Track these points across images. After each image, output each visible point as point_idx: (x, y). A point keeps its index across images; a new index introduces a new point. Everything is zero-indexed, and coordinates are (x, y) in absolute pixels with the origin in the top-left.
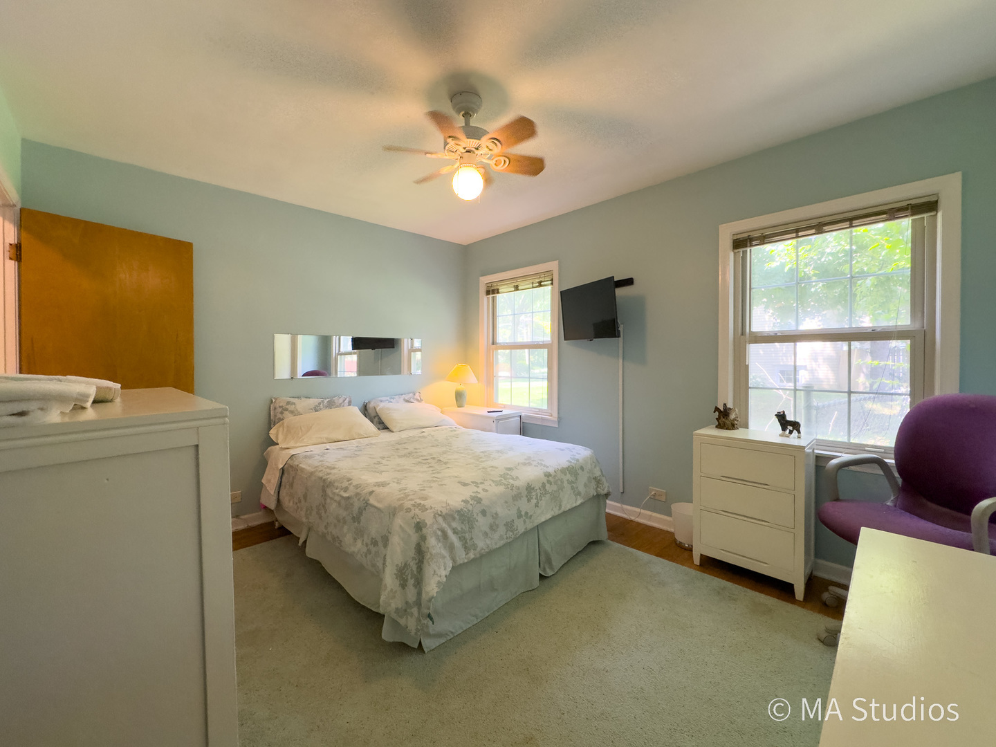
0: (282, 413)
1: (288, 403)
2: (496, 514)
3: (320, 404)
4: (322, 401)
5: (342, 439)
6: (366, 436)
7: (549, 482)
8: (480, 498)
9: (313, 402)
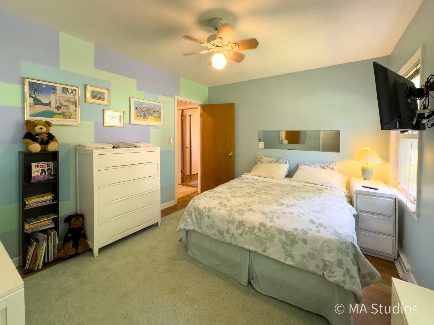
0: (258, 162)
1: (261, 158)
2: (214, 221)
3: (272, 160)
4: (274, 160)
5: (264, 176)
6: (275, 178)
7: (259, 228)
8: (211, 210)
9: (271, 159)
